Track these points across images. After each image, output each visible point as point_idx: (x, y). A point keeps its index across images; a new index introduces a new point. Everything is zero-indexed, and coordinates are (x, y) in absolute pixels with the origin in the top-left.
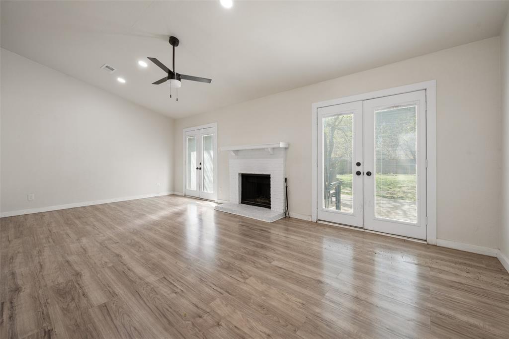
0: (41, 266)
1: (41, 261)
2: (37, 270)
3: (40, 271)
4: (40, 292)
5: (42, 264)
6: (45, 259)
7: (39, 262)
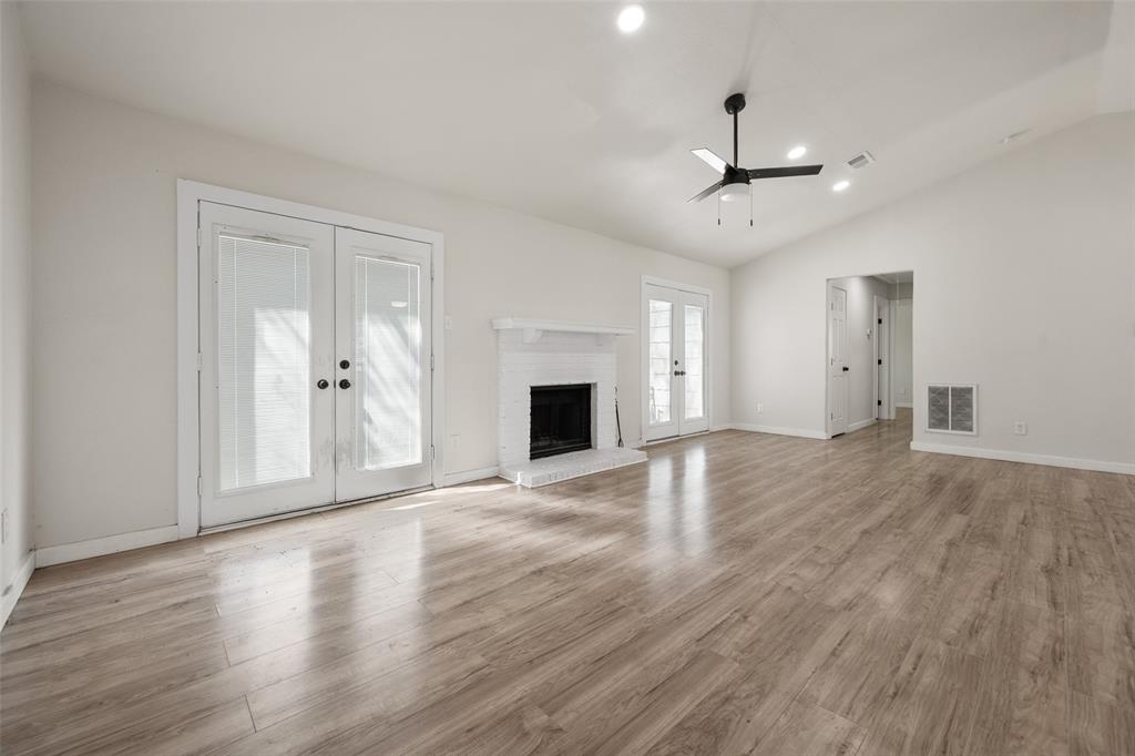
0: (994, 589)
1: (986, 599)
2: (1005, 585)
3: (1001, 578)
4: (1016, 552)
5: (989, 592)
6: (975, 600)
7: (993, 599)
